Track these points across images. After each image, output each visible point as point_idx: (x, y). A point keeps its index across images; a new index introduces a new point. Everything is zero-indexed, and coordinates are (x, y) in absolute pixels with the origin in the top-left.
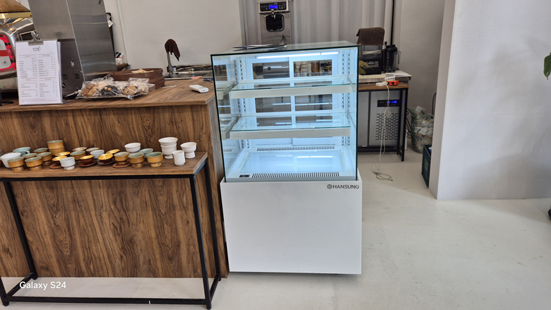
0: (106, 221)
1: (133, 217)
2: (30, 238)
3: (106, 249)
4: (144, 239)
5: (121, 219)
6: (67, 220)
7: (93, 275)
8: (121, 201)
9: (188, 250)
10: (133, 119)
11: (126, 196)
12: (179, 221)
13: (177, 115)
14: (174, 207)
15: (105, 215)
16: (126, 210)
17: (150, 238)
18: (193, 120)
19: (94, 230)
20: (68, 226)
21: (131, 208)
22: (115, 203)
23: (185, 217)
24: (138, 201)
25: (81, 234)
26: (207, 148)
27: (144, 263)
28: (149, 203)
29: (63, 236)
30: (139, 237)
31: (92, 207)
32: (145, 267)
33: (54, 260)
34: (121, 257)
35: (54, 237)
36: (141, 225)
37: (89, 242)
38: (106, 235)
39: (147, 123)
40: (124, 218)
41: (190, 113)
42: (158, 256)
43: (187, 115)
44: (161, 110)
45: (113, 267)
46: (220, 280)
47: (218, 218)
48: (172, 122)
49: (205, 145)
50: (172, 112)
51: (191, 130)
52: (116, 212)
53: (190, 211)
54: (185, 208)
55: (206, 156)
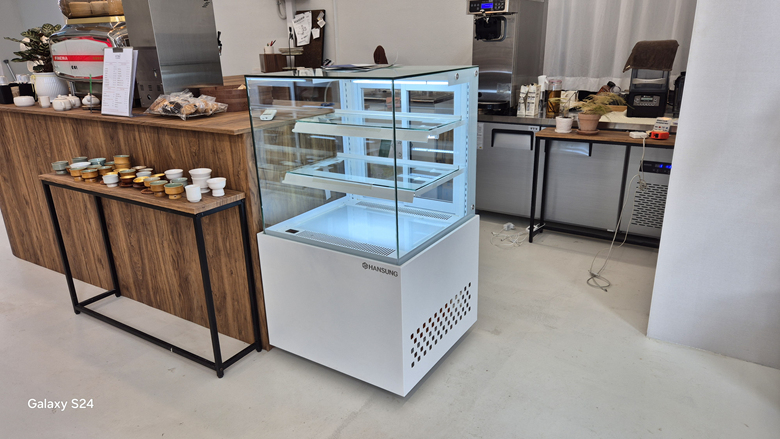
0: (167, 251)
2: (115, 253)
3: (168, 282)
4: (196, 280)
5: (178, 252)
6: (139, 241)
7: (159, 307)
8: (177, 233)
9: (233, 305)
10: (183, 141)
12: (224, 269)
13: (217, 143)
14: (219, 251)
15: (166, 244)
16: (181, 243)
18: (232, 151)
19: (158, 258)
20: (140, 248)
21: (185, 242)
22: (172, 233)
23: (229, 266)
25: (149, 260)
26: (245, 188)
27: (198, 308)
29: (136, 258)
30: (192, 278)
31: (156, 233)
32: (199, 312)
33: (131, 281)
34: (180, 295)
35: (131, 257)
37: (156, 271)
38: (167, 267)
39: (194, 149)
41: (229, 143)
43: (226, 145)
44: (204, 136)
45: (174, 304)
46: (259, 351)
47: (258, 274)
48: (214, 151)
49: (243, 184)
50: (214, 140)
51: (230, 163)
52: (174, 244)
53: (233, 261)
54: (229, 255)
55: (240, 197)
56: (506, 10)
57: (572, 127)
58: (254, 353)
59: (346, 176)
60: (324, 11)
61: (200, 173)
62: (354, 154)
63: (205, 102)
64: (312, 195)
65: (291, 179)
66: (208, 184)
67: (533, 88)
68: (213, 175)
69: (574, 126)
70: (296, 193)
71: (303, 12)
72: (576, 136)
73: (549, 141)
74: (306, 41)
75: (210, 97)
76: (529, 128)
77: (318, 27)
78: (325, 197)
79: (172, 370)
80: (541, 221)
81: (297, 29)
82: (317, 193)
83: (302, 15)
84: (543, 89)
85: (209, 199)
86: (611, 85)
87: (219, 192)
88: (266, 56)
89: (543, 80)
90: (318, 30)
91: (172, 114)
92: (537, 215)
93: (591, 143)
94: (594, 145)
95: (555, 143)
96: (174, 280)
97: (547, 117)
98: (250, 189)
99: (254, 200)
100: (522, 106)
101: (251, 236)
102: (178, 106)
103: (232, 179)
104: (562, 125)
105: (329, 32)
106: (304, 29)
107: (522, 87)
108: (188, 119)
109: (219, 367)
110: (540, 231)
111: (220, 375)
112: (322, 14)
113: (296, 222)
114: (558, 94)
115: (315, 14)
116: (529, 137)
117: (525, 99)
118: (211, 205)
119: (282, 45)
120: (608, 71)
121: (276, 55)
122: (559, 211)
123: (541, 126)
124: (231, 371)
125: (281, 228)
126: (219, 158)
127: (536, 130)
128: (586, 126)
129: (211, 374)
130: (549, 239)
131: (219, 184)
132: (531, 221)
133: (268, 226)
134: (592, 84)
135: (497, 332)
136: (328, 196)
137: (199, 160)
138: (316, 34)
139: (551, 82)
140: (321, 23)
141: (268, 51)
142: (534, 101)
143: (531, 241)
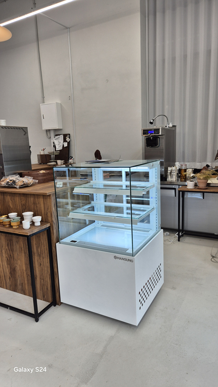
0: (4, 255)
1: (16, 255)
3: (4, 271)
4: (20, 270)
5: (10, 255)
8: (11, 245)
9: (41, 282)
10: (17, 199)
11: (13, 242)
13: (36, 199)
15: (3, 252)
16: (12, 250)
17: (23, 270)
18: (44, 203)
21: (15, 250)
22: (8, 245)
23: (39, 261)
24: (18, 247)
26: (50, 221)
27: (20, 284)
28: (23, 249)
30: (18, 268)
32: (20, 287)
34: (10, 278)
36: (19, 261)
38: (4, 263)
39: (23, 202)
40: (12, 255)
41: (42, 199)
42: (26, 282)
43: (41, 200)
44: (29, 196)
45: (6, 283)
46: (55, 306)
47: (56, 265)
48: (34, 203)
49: (50, 219)
50: (35, 198)
51: (43, 209)
52: (8, 251)
53: (42, 258)
54: (39, 256)
55: (48, 225)
56: (160, 134)
57: (195, 186)
58: (53, 308)
59: (95, 212)
60: (69, 134)
61: (28, 215)
62: (99, 202)
63: (28, 180)
64: (80, 223)
65: (72, 215)
66: (32, 220)
67: (174, 168)
68: (34, 215)
69: (196, 185)
70: (73, 222)
71: (59, 135)
72: (196, 189)
73: (183, 192)
74: (61, 148)
75: (30, 177)
76: (174, 187)
77: (66, 141)
78: (85, 223)
79: (10, 319)
80: (183, 230)
81: (56, 143)
82: (82, 221)
83: (58, 136)
84: (178, 169)
85: (33, 227)
86: (208, 166)
87: (38, 224)
88: (41, 155)
89: (178, 165)
90: (67, 143)
91: (11, 185)
92: (181, 228)
93: (203, 193)
94: (205, 193)
95: (186, 193)
96: (7, 270)
97: (181, 181)
98: (53, 221)
99: (55, 227)
100: (169, 176)
101: (52, 245)
102: (14, 182)
103: (43, 217)
104: (190, 185)
105: (72, 144)
106: (60, 143)
107: (169, 168)
108: (20, 188)
109: (36, 316)
110: (182, 236)
111: (37, 320)
112: (68, 136)
113: (74, 237)
114: (185, 171)
115: (65, 136)
116: (174, 191)
117: (171, 173)
118: (36, 230)
119: (49, 150)
120: (205, 159)
121: (46, 155)
122: (190, 225)
123: (179, 185)
124: (42, 318)
125: (68, 240)
126: (37, 207)
127: (177, 187)
128: (202, 185)
129: (32, 320)
130: (187, 240)
131: (38, 219)
132: (178, 231)
133: (61, 239)
134: (198, 166)
135: (174, 288)
136: (87, 223)
137: (26, 208)
138: (66, 145)
139: (182, 165)
140: (68, 139)
141: (42, 153)
142: (175, 174)
143: (179, 241)
